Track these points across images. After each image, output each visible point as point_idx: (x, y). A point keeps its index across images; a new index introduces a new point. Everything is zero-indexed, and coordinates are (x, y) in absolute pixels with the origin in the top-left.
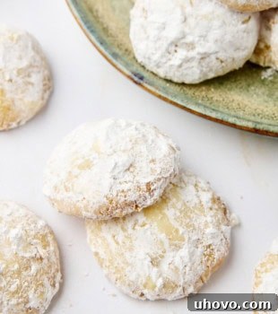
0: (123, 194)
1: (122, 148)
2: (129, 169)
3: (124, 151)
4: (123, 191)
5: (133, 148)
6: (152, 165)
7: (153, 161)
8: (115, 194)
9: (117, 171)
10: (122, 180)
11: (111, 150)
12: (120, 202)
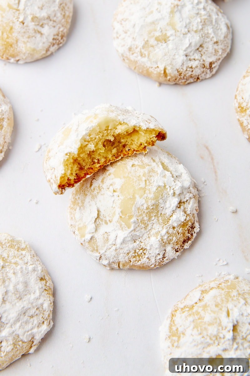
0: (191, 70)
1: (195, 29)
2: (198, 49)
3: (196, 32)
4: (191, 67)
5: (202, 29)
6: (215, 46)
7: (217, 42)
8: (185, 69)
9: (189, 50)
10: (192, 57)
11: (186, 30)
12: (187, 75)
